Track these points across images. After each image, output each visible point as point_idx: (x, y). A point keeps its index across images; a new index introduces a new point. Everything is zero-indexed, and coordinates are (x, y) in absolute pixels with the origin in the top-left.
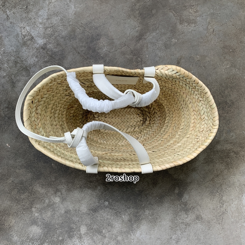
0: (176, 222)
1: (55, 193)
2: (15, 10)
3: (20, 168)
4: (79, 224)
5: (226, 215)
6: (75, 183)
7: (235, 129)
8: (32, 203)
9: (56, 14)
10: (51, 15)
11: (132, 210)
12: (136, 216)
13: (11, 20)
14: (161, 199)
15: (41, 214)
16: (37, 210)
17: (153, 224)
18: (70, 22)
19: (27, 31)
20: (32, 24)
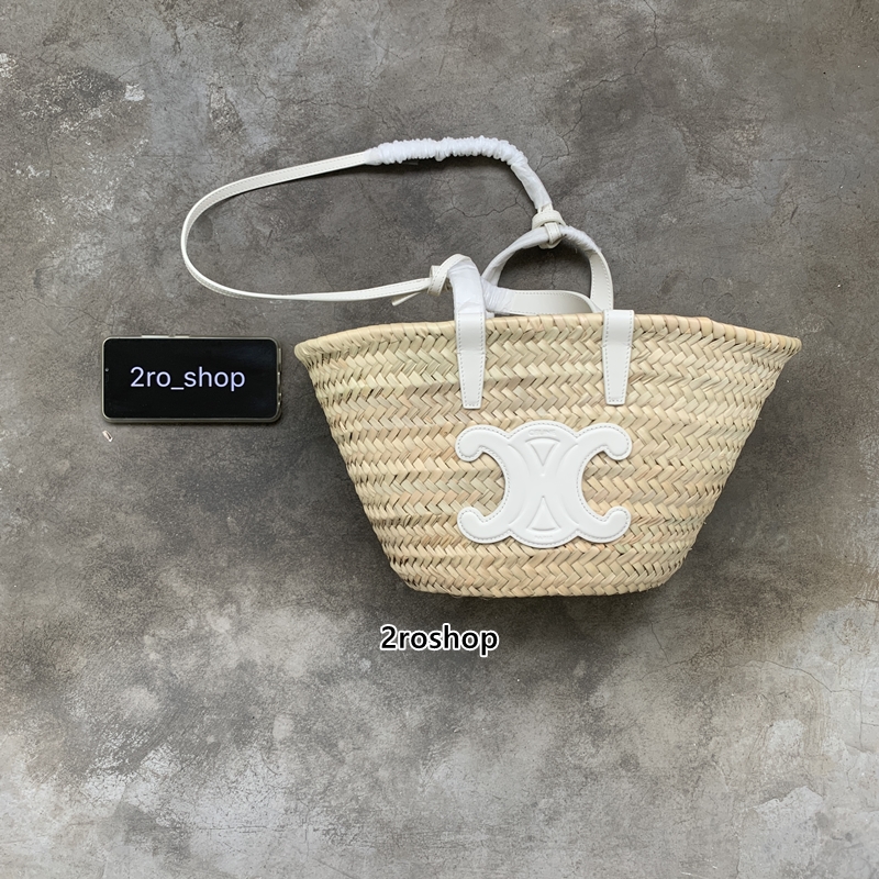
0: (559, 760)
1: (221, 605)
2: (204, 28)
3: (130, 511)
4: (273, 709)
5: (712, 771)
6: (286, 586)
7: (794, 524)
8: (145, 620)
9: (325, 65)
10: (308, 64)
11: (436, 699)
12: (444, 720)
13: (184, 57)
14: (528, 683)
15: (167, 658)
16: (158, 644)
17: (490, 754)
18: (363, 97)
19: (227, 101)
20: (247, 80)
